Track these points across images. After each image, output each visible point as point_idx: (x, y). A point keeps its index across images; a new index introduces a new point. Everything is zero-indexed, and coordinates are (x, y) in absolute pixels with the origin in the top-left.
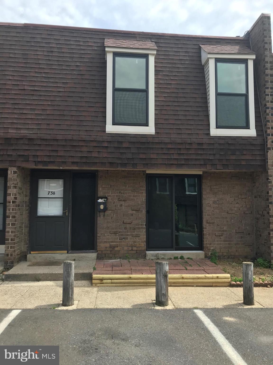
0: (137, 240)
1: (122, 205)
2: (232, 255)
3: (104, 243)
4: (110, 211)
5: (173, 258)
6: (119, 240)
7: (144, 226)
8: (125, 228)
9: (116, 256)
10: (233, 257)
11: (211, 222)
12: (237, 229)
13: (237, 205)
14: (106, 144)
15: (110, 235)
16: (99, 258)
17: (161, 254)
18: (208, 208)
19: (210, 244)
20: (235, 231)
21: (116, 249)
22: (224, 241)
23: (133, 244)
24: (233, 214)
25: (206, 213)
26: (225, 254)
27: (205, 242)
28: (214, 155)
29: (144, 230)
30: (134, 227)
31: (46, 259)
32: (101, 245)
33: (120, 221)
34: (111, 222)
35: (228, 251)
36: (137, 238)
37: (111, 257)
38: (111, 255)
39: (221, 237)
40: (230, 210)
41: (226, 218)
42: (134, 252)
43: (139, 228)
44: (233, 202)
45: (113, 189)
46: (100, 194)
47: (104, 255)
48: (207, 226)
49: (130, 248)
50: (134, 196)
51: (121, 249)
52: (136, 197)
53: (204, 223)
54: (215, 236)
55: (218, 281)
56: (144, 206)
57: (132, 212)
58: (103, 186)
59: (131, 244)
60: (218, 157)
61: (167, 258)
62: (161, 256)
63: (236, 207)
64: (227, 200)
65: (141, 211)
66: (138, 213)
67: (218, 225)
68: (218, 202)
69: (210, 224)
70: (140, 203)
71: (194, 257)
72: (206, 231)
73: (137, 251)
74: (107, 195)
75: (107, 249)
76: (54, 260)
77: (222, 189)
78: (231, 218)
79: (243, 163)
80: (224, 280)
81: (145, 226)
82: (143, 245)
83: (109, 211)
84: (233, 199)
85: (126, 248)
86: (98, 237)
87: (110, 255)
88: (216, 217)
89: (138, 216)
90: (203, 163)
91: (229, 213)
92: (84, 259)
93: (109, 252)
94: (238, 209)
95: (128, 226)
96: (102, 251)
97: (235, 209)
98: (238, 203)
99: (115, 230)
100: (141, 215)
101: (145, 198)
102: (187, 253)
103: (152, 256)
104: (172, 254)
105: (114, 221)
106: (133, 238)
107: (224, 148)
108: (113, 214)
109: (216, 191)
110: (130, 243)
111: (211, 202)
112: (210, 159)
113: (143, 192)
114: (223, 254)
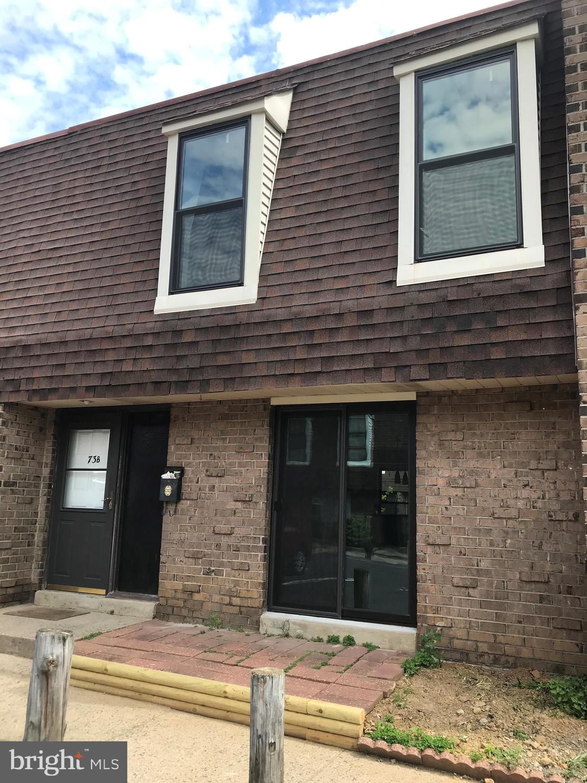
0: (243, 577)
1: (214, 486)
2: (508, 656)
3: (173, 579)
4: (188, 502)
5: (325, 638)
6: (203, 574)
7: (261, 544)
8: (218, 546)
9: (194, 615)
10: (511, 660)
11: (438, 542)
12: (526, 569)
13: (525, 493)
14: (149, 341)
15: (185, 560)
16: (161, 615)
17: (294, 623)
18: (431, 500)
19: (437, 611)
20: (518, 576)
21: (197, 597)
22: (481, 605)
23: (233, 590)
24: (510, 522)
25: (424, 513)
26: (483, 647)
27: (420, 604)
28: (404, 338)
29: (261, 554)
30: (236, 545)
31: (65, 604)
32: (167, 585)
33: (207, 528)
34: (189, 528)
35: (495, 641)
36: (243, 573)
37: (185, 617)
38: (185, 612)
39: (471, 591)
40: (501, 507)
41: (489, 531)
42: (235, 610)
43: (248, 548)
44: (510, 481)
45: (198, 448)
46: (172, 460)
47: (169, 610)
48: (428, 553)
49: (227, 600)
50: (240, 465)
51: (207, 600)
52: (244, 467)
53: (420, 544)
54: (453, 587)
55: (322, 724)
56: (263, 490)
57: (235, 506)
58: (177, 442)
59: (227, 588)
60: (414, 343)
61: (309, 637)
62: (295, 630)
63: (522, 499)
64: (493, 477)
65: (256, 503)
66: (248, 507)
67: (461, 552)
68: (460, 482)
69: (437, 548)
70: (254, 483)
71: (383, 645)
72: (424, 569)
73: (243, 609)
74: (185, 463)
75: (179, 595)
76: (78, 607)
77: (476, 440)
78: (506, 533)
79: (497, 354)
80: (341, 725)
81: (263, 543)
82: (257, 595)
83: (185, 501)
84: (513, 474)
85: (216, 598)
86: (162, 563)
87: (182, 610)
88: (455, 528)
89: (247, 517)
90: (371, 365)
91: (496, 516)
92: (130, 614)
93: (181, 603)
94: (528, 505)
95: (224, 540)
96: (167, 599)
97: (520, 504)
98: (530, 485)
99: (196, 548)
100: (253, 515)
101: (266, 469)
102: (364, 630)
103: (274, 627)
104: (326, 628)
105: (194, 527)
106: (233, 571)
107: (436, 315)
108: (193, 510)
109: (456, 449)
110: (227, 585)
111: (441, 482)
112: (391, 351)
113: (262, 454)
114: (477, 646)
